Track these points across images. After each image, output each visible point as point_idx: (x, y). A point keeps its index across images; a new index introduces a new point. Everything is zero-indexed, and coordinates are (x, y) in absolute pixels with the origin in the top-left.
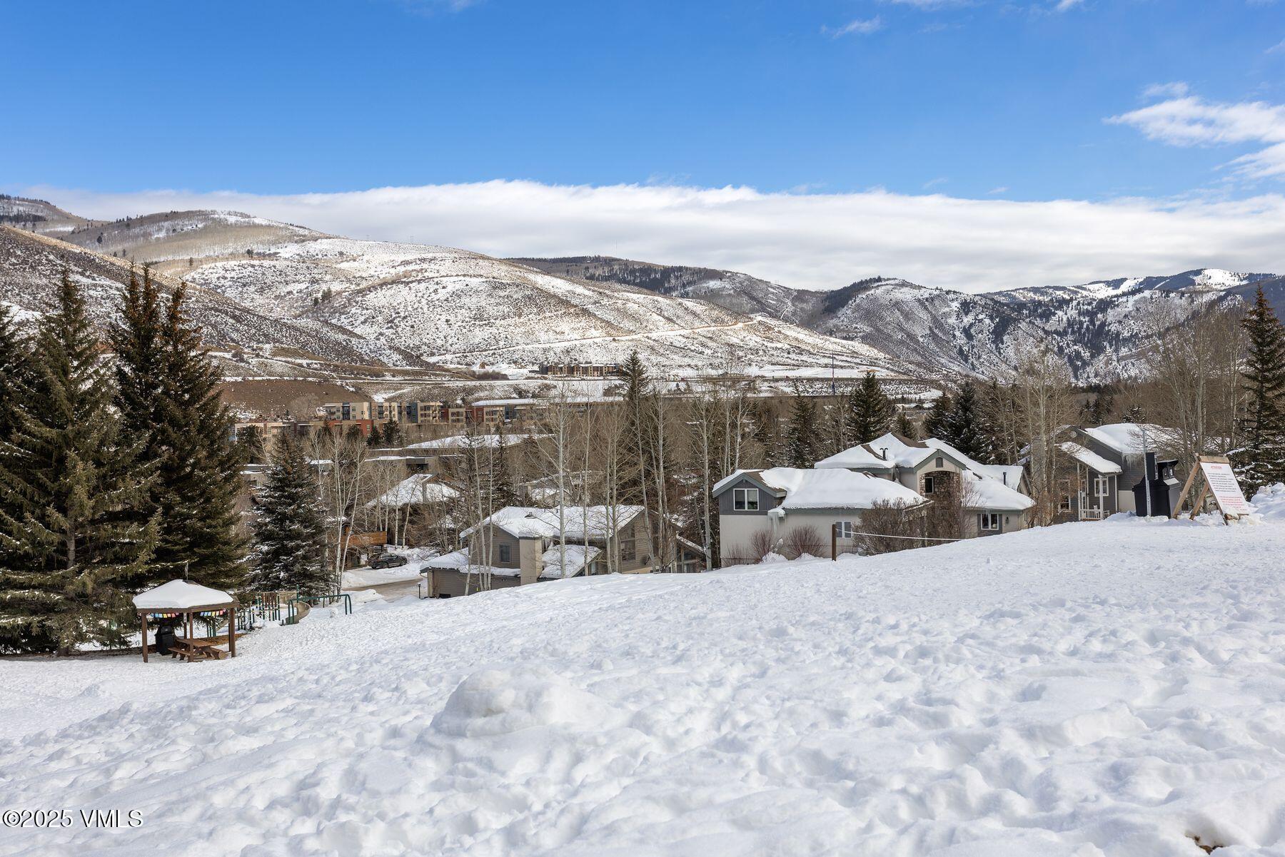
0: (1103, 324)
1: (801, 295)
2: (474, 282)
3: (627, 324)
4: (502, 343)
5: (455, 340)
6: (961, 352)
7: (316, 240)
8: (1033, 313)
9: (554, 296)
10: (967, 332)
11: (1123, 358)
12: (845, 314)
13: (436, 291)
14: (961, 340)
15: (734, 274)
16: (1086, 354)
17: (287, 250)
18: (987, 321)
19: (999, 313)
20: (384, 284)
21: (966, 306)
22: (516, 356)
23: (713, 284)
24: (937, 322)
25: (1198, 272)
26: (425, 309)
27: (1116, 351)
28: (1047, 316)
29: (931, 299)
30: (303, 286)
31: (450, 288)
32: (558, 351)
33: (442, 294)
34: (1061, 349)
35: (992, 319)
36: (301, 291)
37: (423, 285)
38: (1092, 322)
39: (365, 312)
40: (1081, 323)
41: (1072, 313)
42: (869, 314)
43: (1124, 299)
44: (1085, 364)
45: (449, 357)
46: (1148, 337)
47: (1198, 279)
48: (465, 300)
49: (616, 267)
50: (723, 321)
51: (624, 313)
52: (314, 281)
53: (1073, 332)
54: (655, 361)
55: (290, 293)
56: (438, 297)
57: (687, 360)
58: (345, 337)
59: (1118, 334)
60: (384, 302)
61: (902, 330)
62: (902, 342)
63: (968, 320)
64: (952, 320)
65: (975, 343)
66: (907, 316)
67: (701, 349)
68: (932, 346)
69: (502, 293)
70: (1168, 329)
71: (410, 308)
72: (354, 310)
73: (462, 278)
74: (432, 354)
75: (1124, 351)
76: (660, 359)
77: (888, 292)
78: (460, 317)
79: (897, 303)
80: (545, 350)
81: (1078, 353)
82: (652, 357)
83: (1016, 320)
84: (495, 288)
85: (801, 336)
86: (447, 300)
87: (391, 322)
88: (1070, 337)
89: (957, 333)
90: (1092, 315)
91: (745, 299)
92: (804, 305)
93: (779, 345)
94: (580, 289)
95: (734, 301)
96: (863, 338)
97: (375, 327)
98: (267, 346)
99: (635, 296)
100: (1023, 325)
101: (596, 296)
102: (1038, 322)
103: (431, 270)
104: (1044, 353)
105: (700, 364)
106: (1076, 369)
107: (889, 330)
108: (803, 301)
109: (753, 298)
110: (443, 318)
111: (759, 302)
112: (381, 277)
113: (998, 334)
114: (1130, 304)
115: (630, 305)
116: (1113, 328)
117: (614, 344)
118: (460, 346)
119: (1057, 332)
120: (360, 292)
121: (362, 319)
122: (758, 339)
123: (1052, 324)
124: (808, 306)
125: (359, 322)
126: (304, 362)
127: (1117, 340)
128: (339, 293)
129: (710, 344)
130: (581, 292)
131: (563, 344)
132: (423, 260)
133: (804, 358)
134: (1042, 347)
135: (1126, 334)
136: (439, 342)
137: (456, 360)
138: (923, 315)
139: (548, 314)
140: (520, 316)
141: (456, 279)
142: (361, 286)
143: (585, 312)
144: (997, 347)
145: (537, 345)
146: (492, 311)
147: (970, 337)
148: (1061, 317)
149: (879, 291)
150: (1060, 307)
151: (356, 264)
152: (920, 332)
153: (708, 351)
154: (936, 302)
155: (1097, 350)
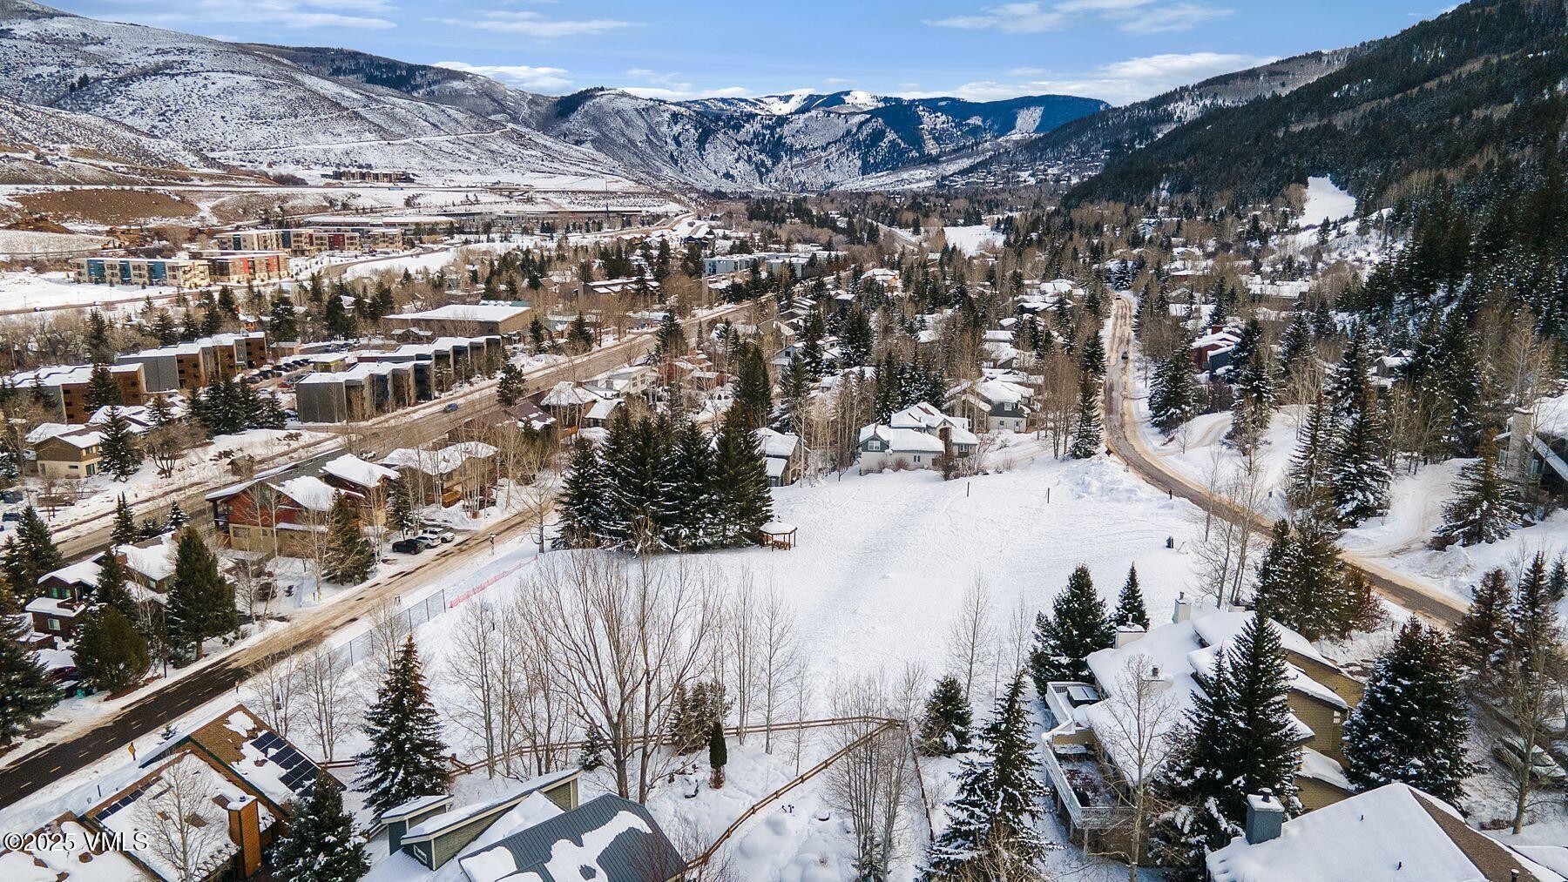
0: (781, 137)
1: (535, 100)
2: (245, 80)
3: (397, 129)
4: (282, 143)
5: (234, 137)
6: (672, 156)
7: (51, 16)
8: (727, 125)
9: (325, 98)
10: (676, 139)
11: (796, 166)
12: (575, 121)
13: (205, 86)
14: (672, 146)
15: (475, 76)
16: (769, 163)
17: (22, 26)
18: (693, 131)
19: (702, 125)
20: (145, 74)
21: (675, 117)
22: (297, 156)
23: (457, 85)
24: (652, 130)
25: (847, 93)
26: (198, 105)
27: (790, 160)
28: (738, 128)
29: (647, 110)
30: (54, 69)
31: (220, 84)
32: (338, 153)
33: (212, 90)
34: (750, 157)
35: (696, 129)
36: (51, 75)
37: (190, 80)
38: (772, 135)
39: (131, 102)
40: (764, 135)
41: (758, 126)
42: (596, 121)
43: (796, 117)
44: (768, 171)
45: (230, 153)
46: (814, 149)
47: (847, 99)
48: (238, 98)
49: (362, 61)
50: (482, 129)
51: (392, 117)
52: (64, 65)
53: (758, 143)
54: (429, 166)
55: (39, 76)
56: (208, 92)
57: (457, 166)
58: (133, 135)
59: (792, 146)
60: (150, 94)
61: (623, 135)
62: (624, 146)
63: (677, 129)
64: (664, 129)
65: (683, 149)
66: (627, 123)
67: (468, 155)
68: (649, 150)
69: (276, 94)
70: (829, 144)
71: (180, 102)
72: (118, 100)
73: (230, 75)
74: (213, 150)
75: (796, 160)
76: (433, 163)
77: (611, 101)
78: (235, 115)
79: (618, 112)
80: (325, 151)
81: (763, 161)
82: (426, 161)
83: (715, 131)
84: (267, 88)
85: (548, 144)
86: (219, 96)
87: (163, 114)
88: (755, 147)
89: (669, 140)
90: (772, 128)
91: (487, 101)
92: (539, 108)
93: (534, 153)
94: (348, 92)
95: (478, 102)
96: (592, 141)
97: (146, 119)
98: (63, 147)
99: (400, 101)
100: (720, 135)
101: (364, 100)
102: (731, 132)
103: (195, 62)
104: (737, 160)
105: (469, 169)
106: (761, 174)
107: (613, 135)
108: (537, 104)
109: (494, 100)
110: (218, 114)
111: (499, 104)
112: (140, 65)
113: (701, 142)
114: (801, 121)
115: (398, 110)
116: (788, 140)
117: (388, 148)
118: (240, 143)
119: (745, 142)
120: (121, 80)
121: (130, 109)
122: (515, 147)
123: (742, 135)
124: (542, 110)
125: (127, 113)
126: (110, 165)
127: (791, 151)
128: (98, 80)
129: (474, 150)
130: (349, 94)
131: (343, 146)
132: (181, 51)
133: (556, 165)
134: (736, 156)
135: (798, 147)
136: (218, 139)
137: (238, 157)
138: (641, 123)
139: (323, 116)
140: (296, 117)
141: (223, 75)
142: (120, 75)
143: (357, 115)
144: (701, 154)
145: (316, 146)
146: (267, 110)
147: (679, 144)
148: (749, 129)
149: (603, 100)
150: (747, 121)
151: (104, 48)
152: (639, 138)
153: (473, 157)
154: (651, 112)
155: (777, 160)
